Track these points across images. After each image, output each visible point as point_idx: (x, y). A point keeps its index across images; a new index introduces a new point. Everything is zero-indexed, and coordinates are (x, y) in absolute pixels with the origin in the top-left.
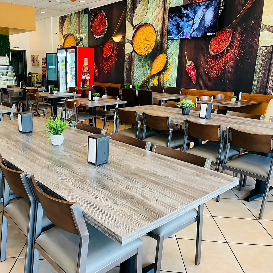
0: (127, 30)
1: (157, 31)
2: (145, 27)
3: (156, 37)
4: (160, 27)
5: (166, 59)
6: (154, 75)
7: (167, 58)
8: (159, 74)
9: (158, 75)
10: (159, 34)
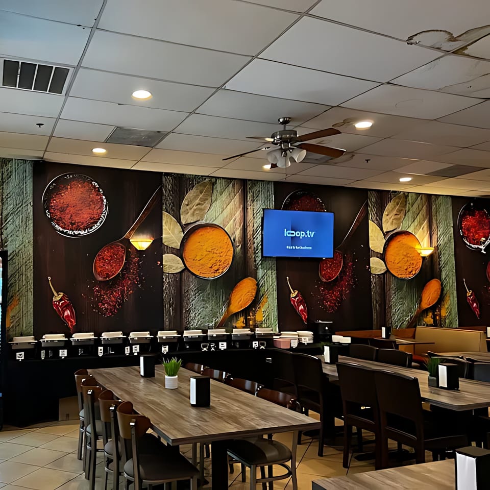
0: (166, 230)
1: (234, 240)
2: (209, 230)
3: (232, 249)
4: (238, 234)
5: (256, 286)
6: (237, 315)
7: (258, 285)
8: (246, 312)
9: (244, 314)
10: (239, 246)
